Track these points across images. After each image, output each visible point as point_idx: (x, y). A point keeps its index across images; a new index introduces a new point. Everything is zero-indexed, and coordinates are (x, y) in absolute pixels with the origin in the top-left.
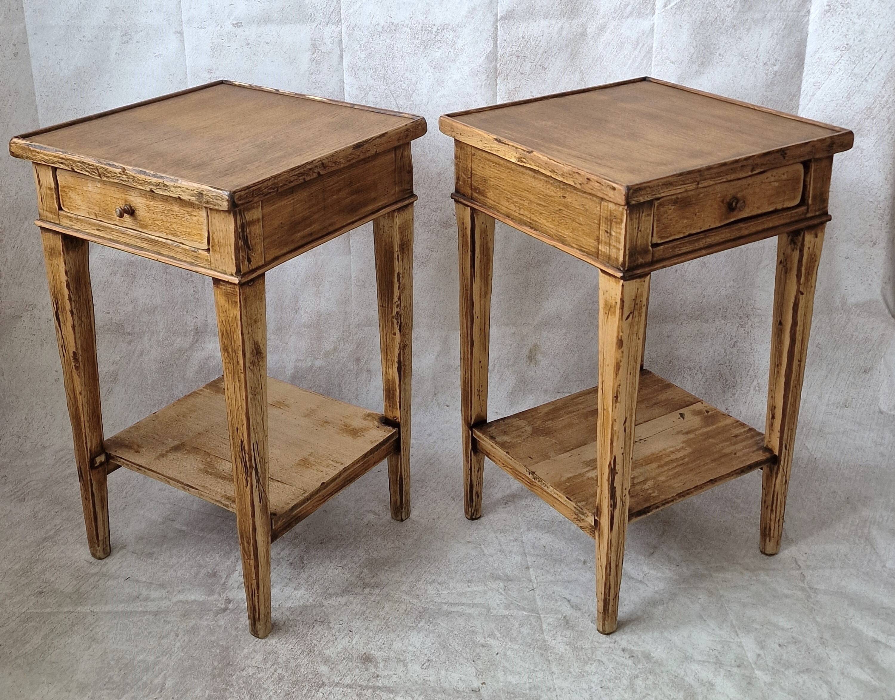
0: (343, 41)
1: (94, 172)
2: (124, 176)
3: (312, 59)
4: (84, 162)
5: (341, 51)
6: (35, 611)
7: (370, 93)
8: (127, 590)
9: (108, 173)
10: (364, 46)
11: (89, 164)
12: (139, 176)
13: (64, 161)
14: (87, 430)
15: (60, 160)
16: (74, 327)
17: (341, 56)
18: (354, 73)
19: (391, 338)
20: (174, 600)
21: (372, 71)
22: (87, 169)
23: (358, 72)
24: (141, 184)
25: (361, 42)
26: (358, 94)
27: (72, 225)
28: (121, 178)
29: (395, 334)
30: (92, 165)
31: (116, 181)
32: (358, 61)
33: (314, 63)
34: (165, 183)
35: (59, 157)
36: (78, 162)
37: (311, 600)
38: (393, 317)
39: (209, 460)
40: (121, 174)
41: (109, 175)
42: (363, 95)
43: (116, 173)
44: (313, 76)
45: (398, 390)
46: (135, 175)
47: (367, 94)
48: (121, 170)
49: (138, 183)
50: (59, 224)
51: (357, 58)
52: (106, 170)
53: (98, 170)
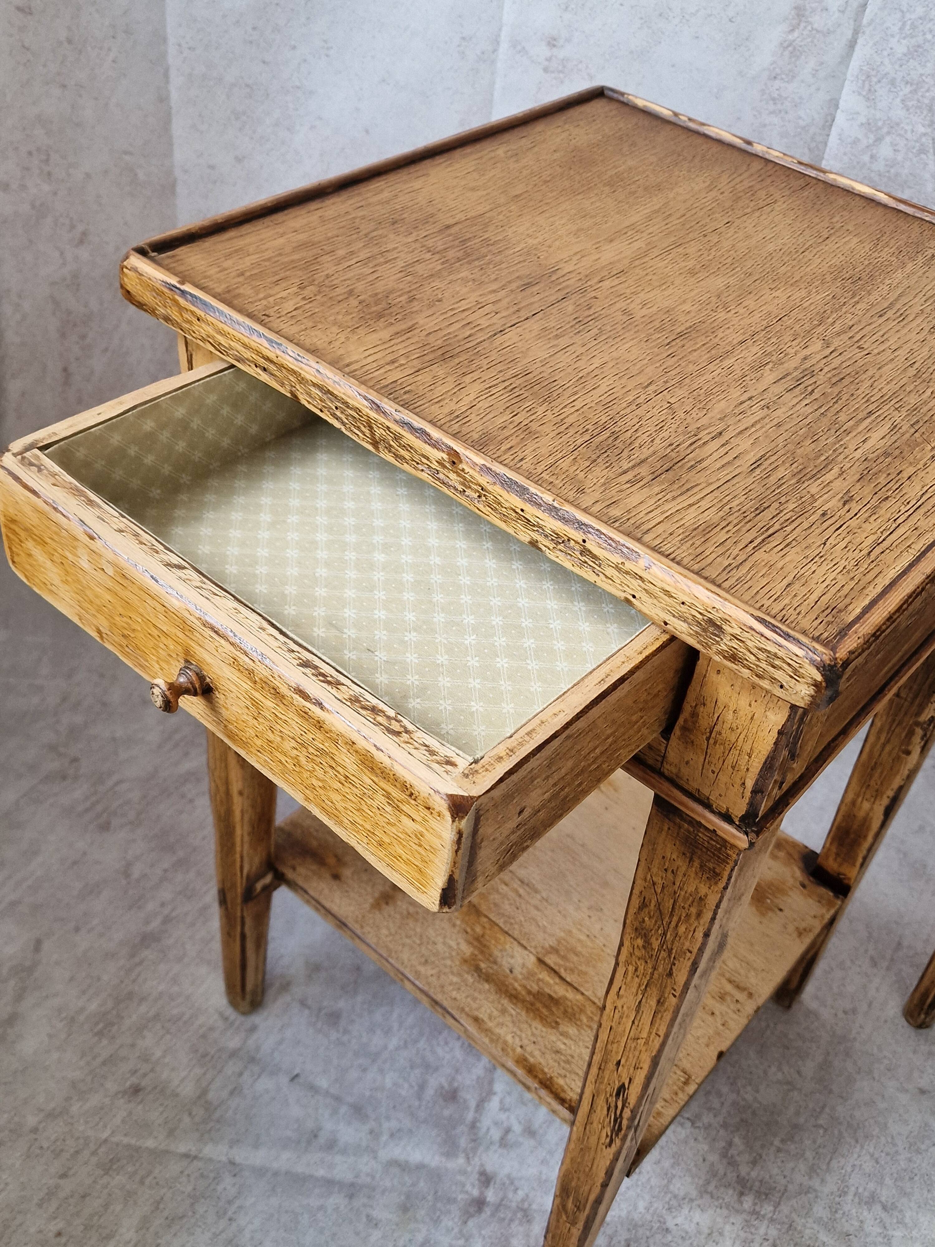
0: (868, 11)
1: (360, 429)
2: (453, 476)
3: (785, 44)
4: (332, 394)
5: (856, 32)
6: (126, 1140)
7: (888, 139)
8: (296, 1111)
9: (404, 447)
10: (914, 27)
11: (346, 403)
12: (504, 493)
13: (272, 367)
14: (246, 847)
15: (261, 361)
17: (852, 45)
18: (867, 87)
19: (894, 755)
20: (384, 1154)
21: (908, 89)
22: (338, 413)
23: (877, 87)
24: (505, 518)
25: (908, 16)
26: (860, 137)
28: (441, 476)
29: (908, 753)
30: (357, 410)
31: (424, 476)
32: (886, 61)
33: (787, 53)
34: (588, 545)
35: (258, 353)
36: (315, 385)
37: (641, 1205)
38: (917, 724)
39: (478, 929)
40: (444, 467)
41: (403, 452)
42: (871, 141)
43: (428, 459)
44: (777, 84)
45: (870, 839)
46: (490, 488)
47: (879, 140)
48: (445, 456)
49: (495, 510)
51: (885, 53)
52: (397, 438)
53: (371, 428)
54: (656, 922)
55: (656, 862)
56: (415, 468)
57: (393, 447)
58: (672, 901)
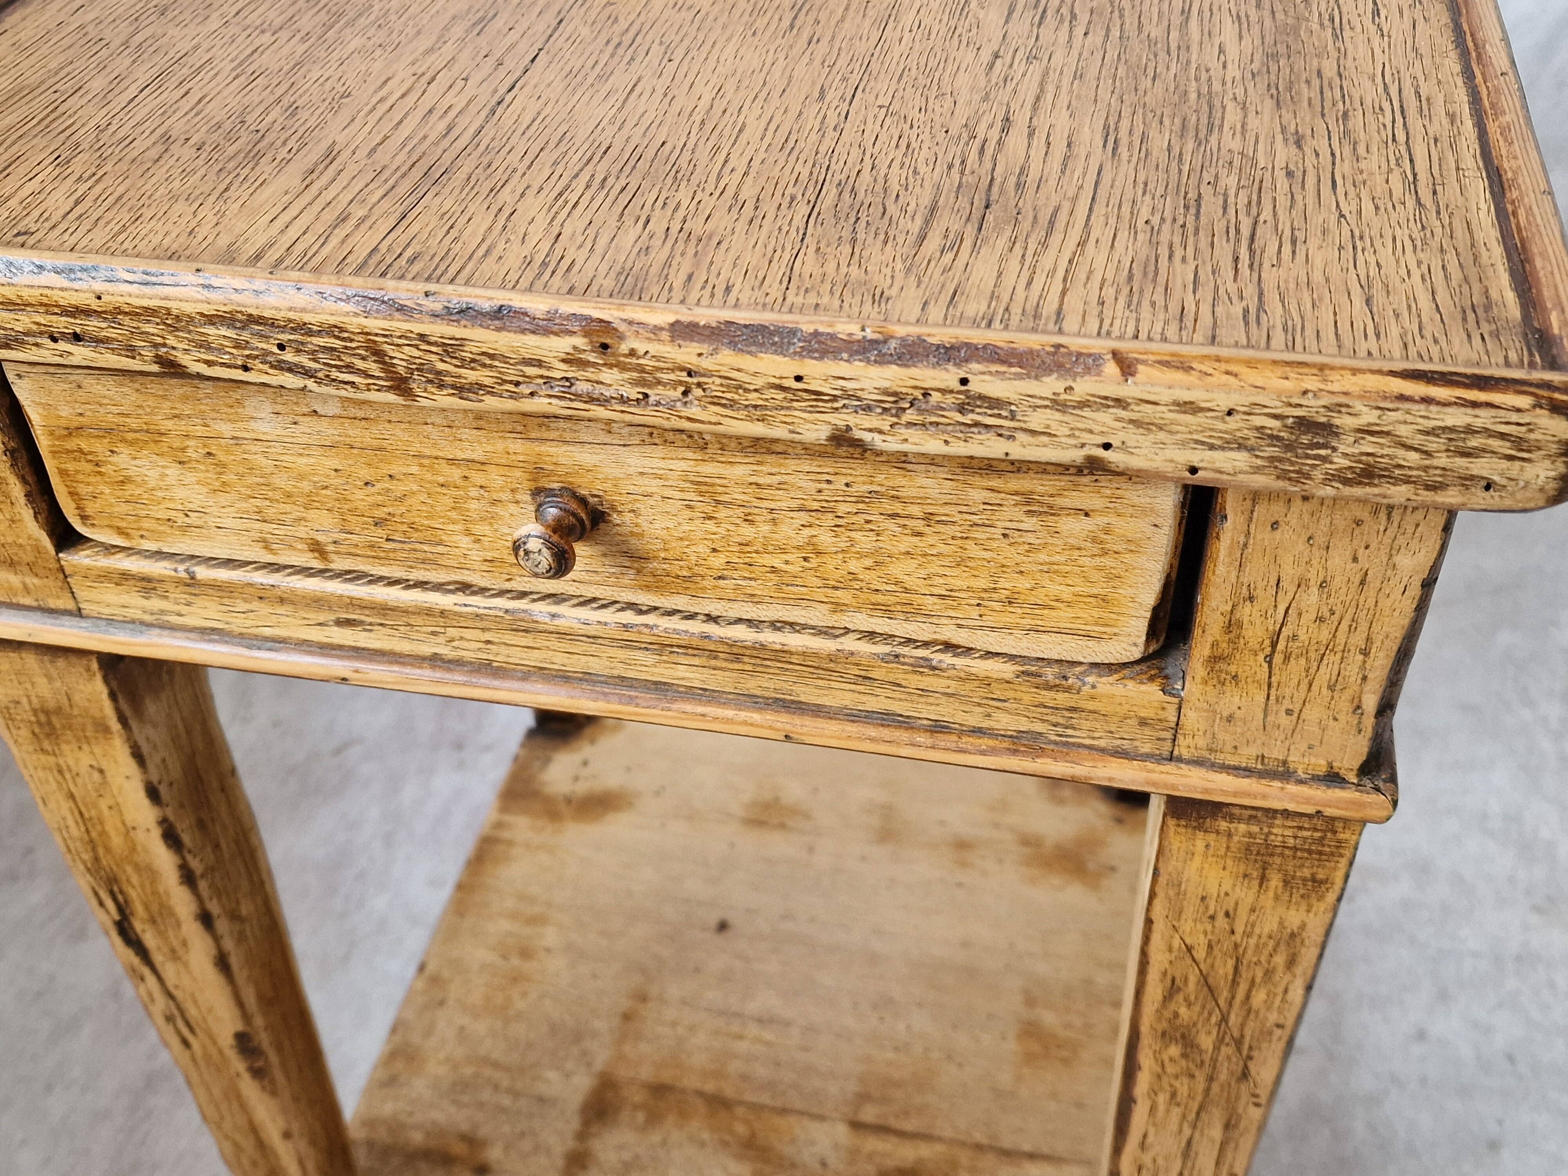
1: (350, 368)
2: (609, 376)
4: (255, 319)
9: (472, 363)
11: (298, 326)
12: (746, 362)
15: (61, 323)
16: (222, 963)
22: (286, 355)
27: (162, 612)
28: (582, 387)
30: (331, 329)
31: (540, 404)
35: (48, 307)
36: (211, 319)
40: (583, 364)
41: (471, 376)
43: (539, 364)
46: (706, 363)
48: (580, 341)
49: (731, 404)
50: (79, 613)
53: (379, 354)
54: (1203, 1007)
55: (1189, 912)
56: (514, 396)
57: (448, 373)
58: (1231, 963)
